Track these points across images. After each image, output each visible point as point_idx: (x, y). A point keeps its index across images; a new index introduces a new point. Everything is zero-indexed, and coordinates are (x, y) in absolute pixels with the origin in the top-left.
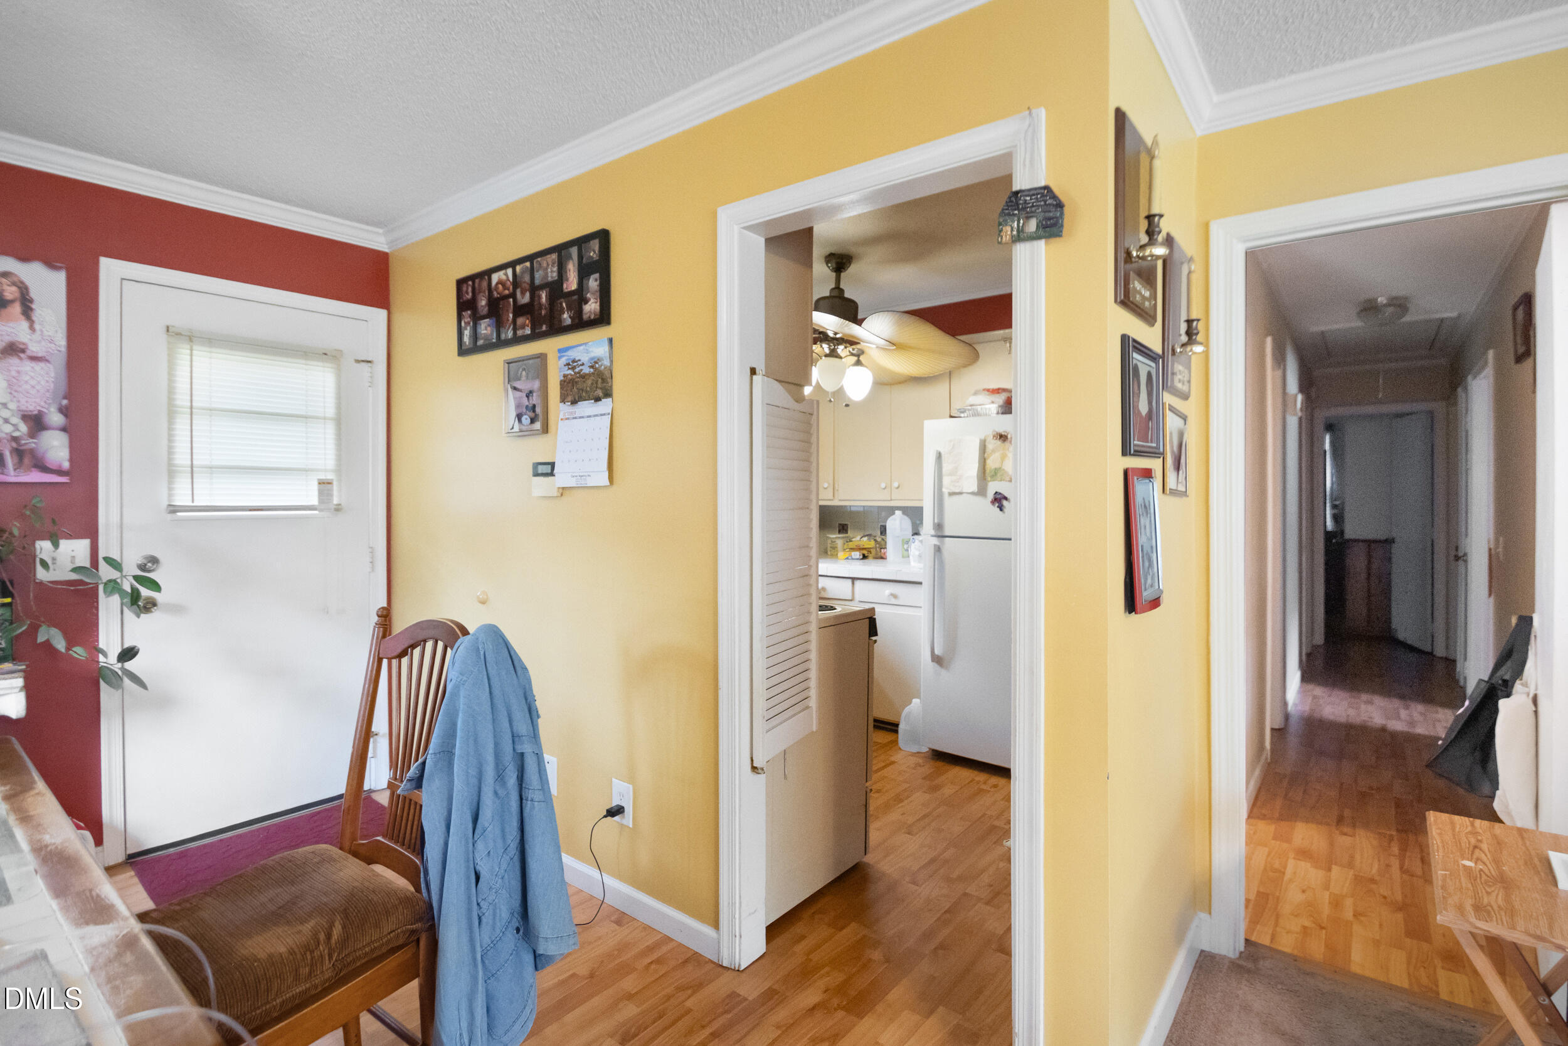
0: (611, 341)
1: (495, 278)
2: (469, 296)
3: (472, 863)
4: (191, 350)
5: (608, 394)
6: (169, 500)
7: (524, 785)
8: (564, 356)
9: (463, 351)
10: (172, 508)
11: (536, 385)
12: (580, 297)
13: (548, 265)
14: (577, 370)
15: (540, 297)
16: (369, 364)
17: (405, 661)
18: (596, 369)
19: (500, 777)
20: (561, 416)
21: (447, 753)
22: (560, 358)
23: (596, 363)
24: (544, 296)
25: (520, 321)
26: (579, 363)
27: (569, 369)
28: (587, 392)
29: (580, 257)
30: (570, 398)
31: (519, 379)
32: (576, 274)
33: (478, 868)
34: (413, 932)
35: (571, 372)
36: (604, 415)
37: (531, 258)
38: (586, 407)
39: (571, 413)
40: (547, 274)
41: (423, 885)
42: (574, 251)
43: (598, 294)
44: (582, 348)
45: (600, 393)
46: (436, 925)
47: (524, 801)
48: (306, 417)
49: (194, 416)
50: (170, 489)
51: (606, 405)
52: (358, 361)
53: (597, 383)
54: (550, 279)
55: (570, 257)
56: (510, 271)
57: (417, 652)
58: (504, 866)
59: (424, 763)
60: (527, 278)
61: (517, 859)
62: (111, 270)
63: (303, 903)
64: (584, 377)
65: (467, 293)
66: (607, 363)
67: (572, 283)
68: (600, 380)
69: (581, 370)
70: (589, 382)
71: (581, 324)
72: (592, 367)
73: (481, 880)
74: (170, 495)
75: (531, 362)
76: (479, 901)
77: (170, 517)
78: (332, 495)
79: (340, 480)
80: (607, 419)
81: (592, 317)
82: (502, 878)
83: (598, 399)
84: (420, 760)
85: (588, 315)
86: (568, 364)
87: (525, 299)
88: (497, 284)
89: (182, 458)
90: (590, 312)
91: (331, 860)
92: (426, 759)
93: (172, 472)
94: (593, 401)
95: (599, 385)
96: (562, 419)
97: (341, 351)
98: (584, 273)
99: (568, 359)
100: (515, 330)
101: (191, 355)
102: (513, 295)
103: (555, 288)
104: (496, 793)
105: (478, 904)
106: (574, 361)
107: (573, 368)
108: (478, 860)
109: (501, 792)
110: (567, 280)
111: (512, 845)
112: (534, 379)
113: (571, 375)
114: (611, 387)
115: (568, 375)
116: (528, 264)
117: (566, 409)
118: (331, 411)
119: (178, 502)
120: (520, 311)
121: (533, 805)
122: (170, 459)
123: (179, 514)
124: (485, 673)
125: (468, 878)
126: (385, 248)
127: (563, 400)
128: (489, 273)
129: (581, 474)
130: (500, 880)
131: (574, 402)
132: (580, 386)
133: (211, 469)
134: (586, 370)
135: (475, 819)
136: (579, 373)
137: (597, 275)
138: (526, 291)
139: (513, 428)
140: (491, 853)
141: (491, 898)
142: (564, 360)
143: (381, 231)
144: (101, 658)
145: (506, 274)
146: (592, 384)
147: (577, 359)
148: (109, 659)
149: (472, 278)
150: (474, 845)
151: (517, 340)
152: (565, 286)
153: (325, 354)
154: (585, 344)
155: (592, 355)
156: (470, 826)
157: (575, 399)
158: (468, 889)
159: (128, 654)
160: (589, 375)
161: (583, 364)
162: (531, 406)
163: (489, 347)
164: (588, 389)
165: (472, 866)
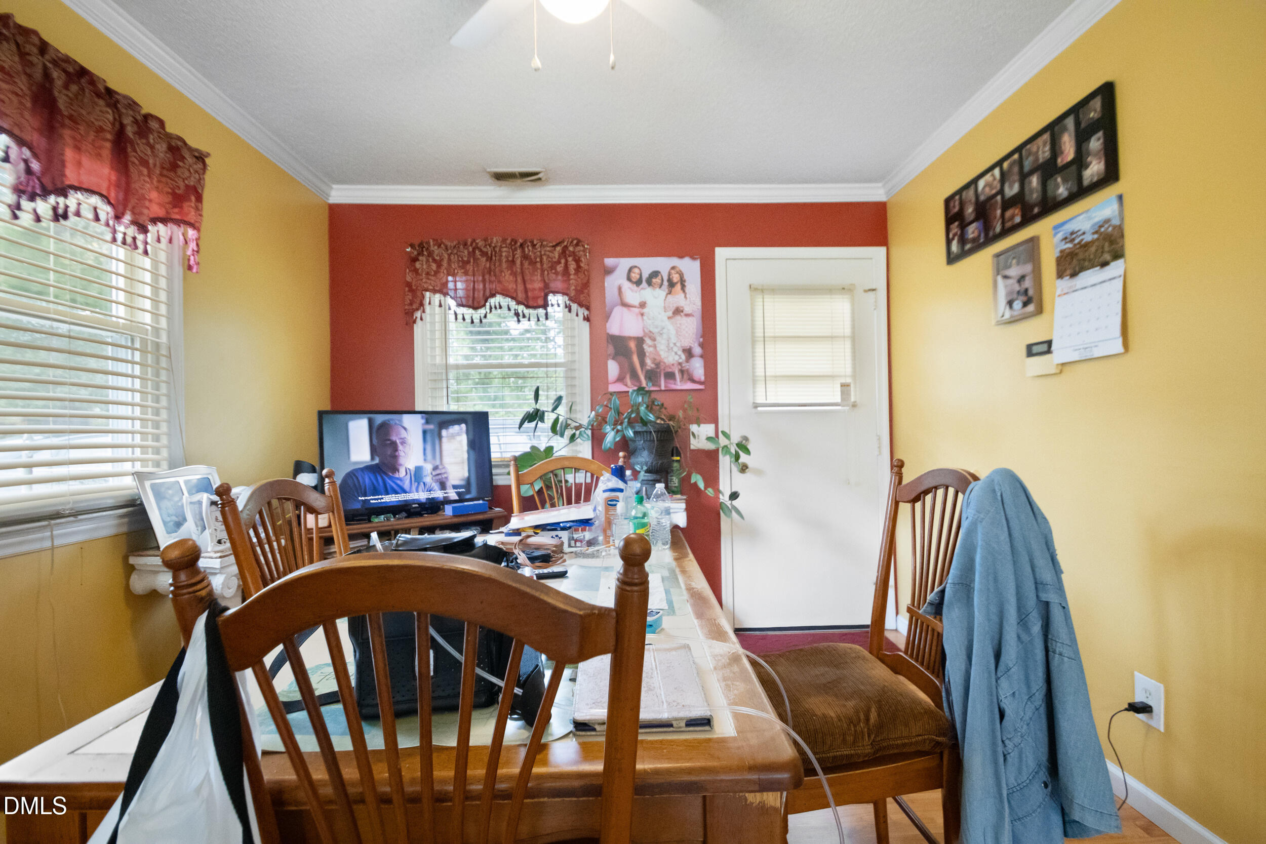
0: (1120, 197)
1: (981, 183)
2: (957, 209)
3: (995, 698)
4: (764, 299)
5: (1118, 255)
6: (754, 399)
7: (1050, 637)
8: (1060, 231)
10: (755, 405)
11: (1028, 268)
13: (1039, 148)
14: (1077, 241)
15: (1030, 183)
16: (874, 291)
17: (918, 505)
18: (1101, 234)
19: (1023, 620)
20: (1059, 291)
21: (966, 586)
22: (1055, 235)
23: (1101, 227)
24: (1035, 179)
25: (1008, 214)
26: (1080, 233)
27: (1066, 243)
28: (1090, 260)
29: (1078, 122)
30: (1068, 272)
31: (1010, 267)
32: (1073, 144)
33: (1003, 705)
34: (938, 744)
35: (1070, 245)
36: (1114, 278)
38: (1090, 276)
39: (1071, 286)
40: (1037, 159)
41: (945, 705)
42: (1069, 121)
43: (1103, 153)
44: (1081, 217)
45: (1107, 257)
46: (960, 746)
47: (1051, 653)
48: (832, 336)
49: (766, 343)
50: (754, 392)
51: (1116, 268)
52: (865, 291)
53: (1103, 247)
54: (1041, 161)
55: (1064, 129)
56: (997, 171)
58: (1029, 714)
59: (942, 591)
60: (1016, 170)
61: (1043, 710)
62: (721, 253)
63: (845, 685)
64: (1086, 246)
65: (954, 207)
66: (1116, 222)
67: (1068, 156)
68: (1107, 244)
69: (1082, 240)
70: (1093, 249)
72: (1094, 233)
73: (1006, 718)
74: (754, 396)
75: (1021, 248)
76: (1004, 738)
77: (754, 410)
78: (849, 393)
79: (854, 382)
80: (1119, 283)
81: (1095, 182)
82: (1028, 725)
83: (1104, 264)
84: (939, 590)
85: (1089, 182)
86: (1066, 238)
87: (1013, 191)
88: (984, 187)
89: (760, 372)
90: (1092, 176)
91: (864, 658)
92: (944, 587)
93: (754, 381)
94: (1098, 268)
95: (1106, 248)
96: (1060, 294)
97: (855, 286)
99: (1065, 234)
100: (1003, 223)
101: (764, 302)
102: (1001, 192)
104: (1019, 637)
105: (1003, 741)
106: (1072, 233)
107: (1072, 241)
108: (1002, 697)
109: (1025, 637)
110: (1062, 154)
111: (1037, 694)
112: (1025, 263)
113: (1070, 248)
114: (1123, 246)
115: (1065, 250)
116: (1017, 156)
117: (1064, 283)
118: (848, 331)
119: (758, 402)
120: (1007, 204)
121: (1062, 659)
122: (754, 374)
123: (758, 409)
124: (1004, 516)
125: (992, 712)
126: (883, 199)
127: (1060, 275)
129: (1085, 347)
130: (1025, 727)
131: (1074, 275)
132: (1081, 256)
133: (775, 378)
134: (1088, 238)
135: (998, 656)
136: (1079, 243)
137: (1100, 134)
138: (1015, 182)
139: (1003, 316)
140: (1017, 694)
141: (1017, 740)
142: (1060, 236)
143: (880, 184)
144: (721, 496)
145: (993, 175)
146: (1097, 250)
147: (1076, 229)
148: (724, 498)
150: (997, 681)
151: (1007, 231)
152: (1059, 161)
153: (844, 289)
154: (1087, 211)
155: (1096, 220)
156: (992, 661)
157: (1075, 271)
158: (992, 722)
159: (734, 496)
160: (1093, 242)
161: (1084, 233)
162: (1023, 290)
163: (978, 246)
164: (1092, 257)
165: (995, 700)
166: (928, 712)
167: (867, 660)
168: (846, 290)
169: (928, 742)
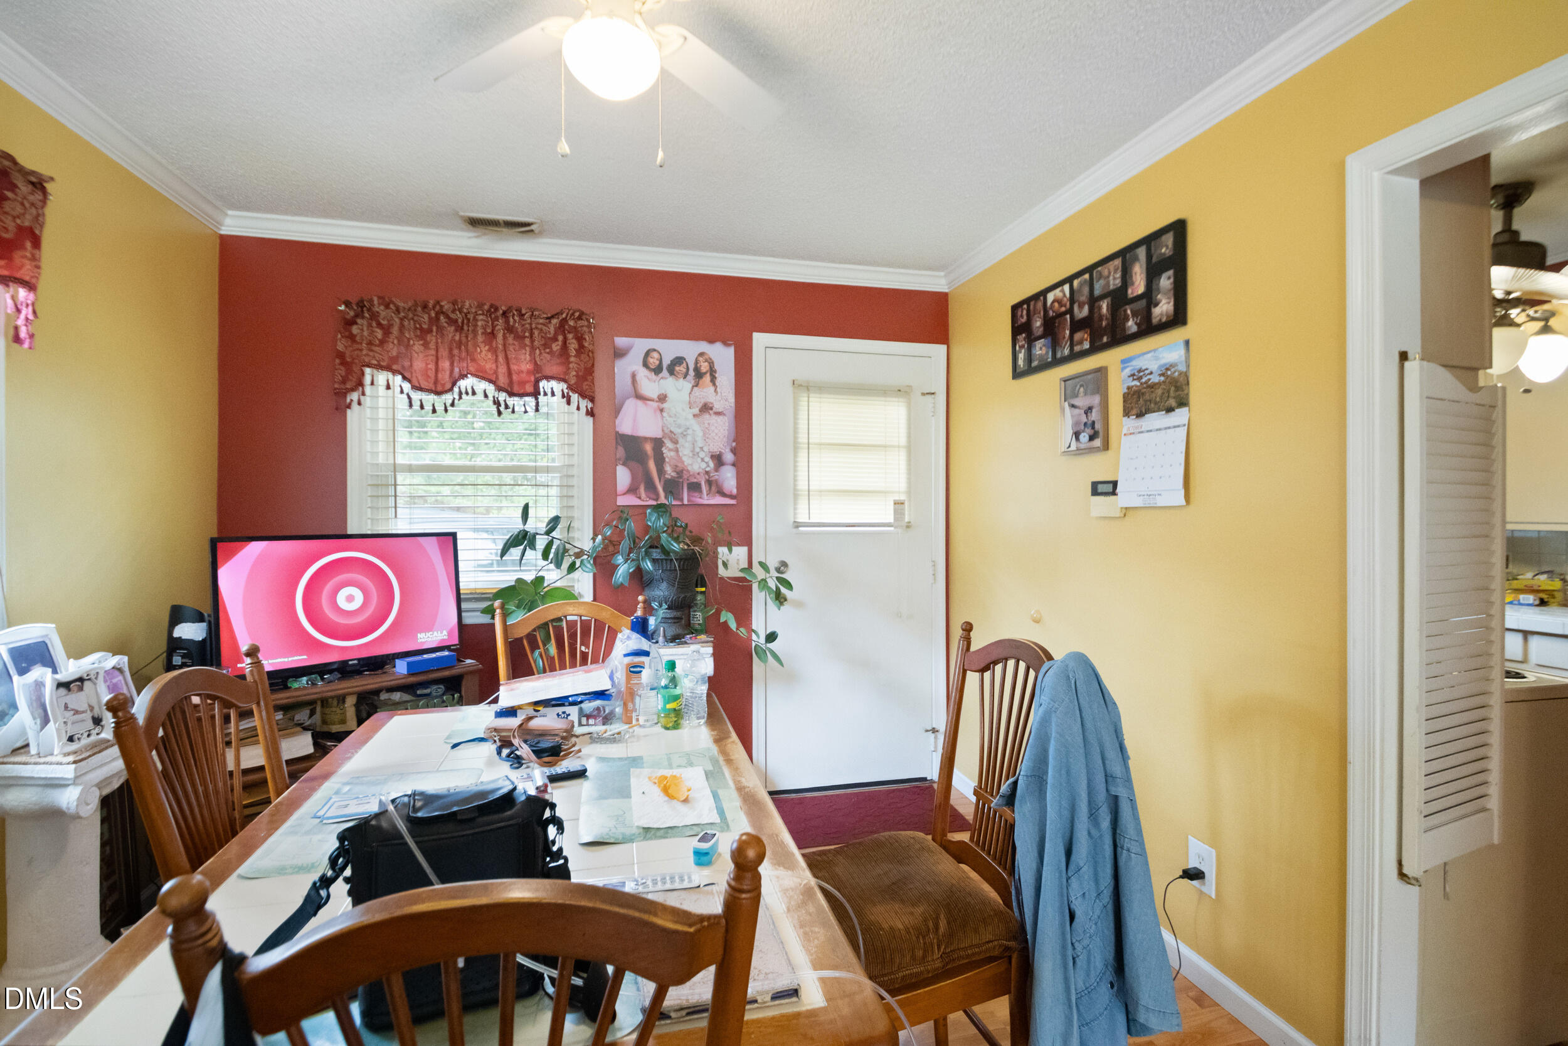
0: (1187, 343)
1: (1051, 297)
2: (1024, 319)
3: (1066, 899)
4: (809, 397)
5: (1183, 403)
6: (795, 518)
7: (1118, 831)
8: (1128, 367)
9: (1017, 374)
10: (796, 524)
11: (1096, 400)
12: (1149, 298)
13: (1110, 273)
14: (1143, 380)
15: (1100, 308)
16: (933, 396)
17: (987, 675)
18: (1168, 377)
19: (1093, 815)
20: (1125, 431)
21: (1039, 777)
22: (1123, 369)
23: (1167, 369)
24: (1104, 306)
25: (1078, 336)
26: (1147, 372)
27: (1134, 380)
28: (1156, 403)
29: (1149, 256)
30: (1134, 411)
31: (1077, 396)
32: (1144, 276)
33: (1072, 906)
34: (1007, 949)
35: (1137, 383)
36: (1179, 426)
37: (1090, 269)
38: (1155, 420)
39: (1137, 428)
40: (1108, 284)
41: (1015, 904)
42: (1142, 252)
43: (1172, 292)
44: (1150, 355)
45: (1172, 402)
46: (1030, 950)
47: (1119, 849)
48: (885, 446)
49: (810, 451)
50: (795, 509)
51: (1180, 416)
52: (923, 394)
53: (1168, 392)
54: (1112, 287)
55: (1136, 259)
56: (1066, 287)
57: (999, 668)
58: (1098, 912)
59: (1015, 783)
60: (1086, 290)
61: (1110, 907)
62: (760, 340)
63: (911, 886)
64: (1152, 387)
65: (1022, 316)
66: (1182, 368)
67: (1139, 286)
68: (1173, 389)
69: (1149, 380)
70: (1159, 392)
71: (1149, 328)
72: (1160, 375)
73: (1077, 920)
74: (795, 514)
75: (1089, 377)
76: (1074, 941)
77: (795, 531)
78: (904, 514)
79: (910, 500)
80: (1183, 432)
81: (1164, 320)
82: (1096, 924)
83: (1170, 410)
84: (1011, 780)
85: (1158, 319)
86: (1133, 375)
87: (1082, 313)
88: (1053, 302)
89: (802, 485)
90: (1161, 314)
91: (927, 851)
92: (1018, 779)
93: (795, 495)
94: (1164, 412)
95: (1172, 394)
96: (1125, 435)
97: (911, 386)
98: (1153, 274)
99: (1131, 370)
100: (1072, 346)
101: (808, 402)
102: (1070, 311)
103: (1119, 297)
104: (1089, 833)
105: (1072, 944)
106: (1140, 371)
107: (1140, 378)
108: (1073, 898)
109: (1094, 832)
110: (1133, 284)
111: (1105, 892)
112: (1093, 393)
113: (1136, 386)
114: (1188, 394)
115: (1132, 387)
116: (1087, 276)
117: (1131, 423)
118: (903, 441)
119: (800, 519)
120: (1077, 326)
121: (1130, 856)
122: (795, 485)
123: (800, 528)
124: (1076, 704)
125: (1062, 913)
126: (944, 289)
127: (1127, 413)
128: (1044, 293)
129: (1149, 493)
130: (1094, 927)
131: (1140, 415)
132: (1147, 397)
133: (821, 492)
134: (1155, 379)
135: (1069, 853)
136: (1146, 382)
137: (1171, 273)
138: (1084, 304)
139: (1069, 447)
140: (1087, 894)
141: (1086, 942)
142: (1128, 371)
143: (942, 274)
144: (755, 637)
145: (1063, 291)
146: (1163, 393)
147: (1144, 368)
148: (759, 639)
149: (1027, 301)
150: (1067, 881)
151: (1074, 356)
152: (1130, 291)
153: (900, 390)
154: (1155, 350)
155: (1163, 361)
156: (1064, 859)
157: (1141, 411)
158: (1062, 925)
159: (771, 637)
160: (1159, 384)
161: (1151, 373)
162: (1089, 422)
163: (1044, 366)
164: (1158, 399)
165: (1066, 902)
166: (998, 913)
167: (932, 852)
168: (901, 392)
169: (997, 947)
